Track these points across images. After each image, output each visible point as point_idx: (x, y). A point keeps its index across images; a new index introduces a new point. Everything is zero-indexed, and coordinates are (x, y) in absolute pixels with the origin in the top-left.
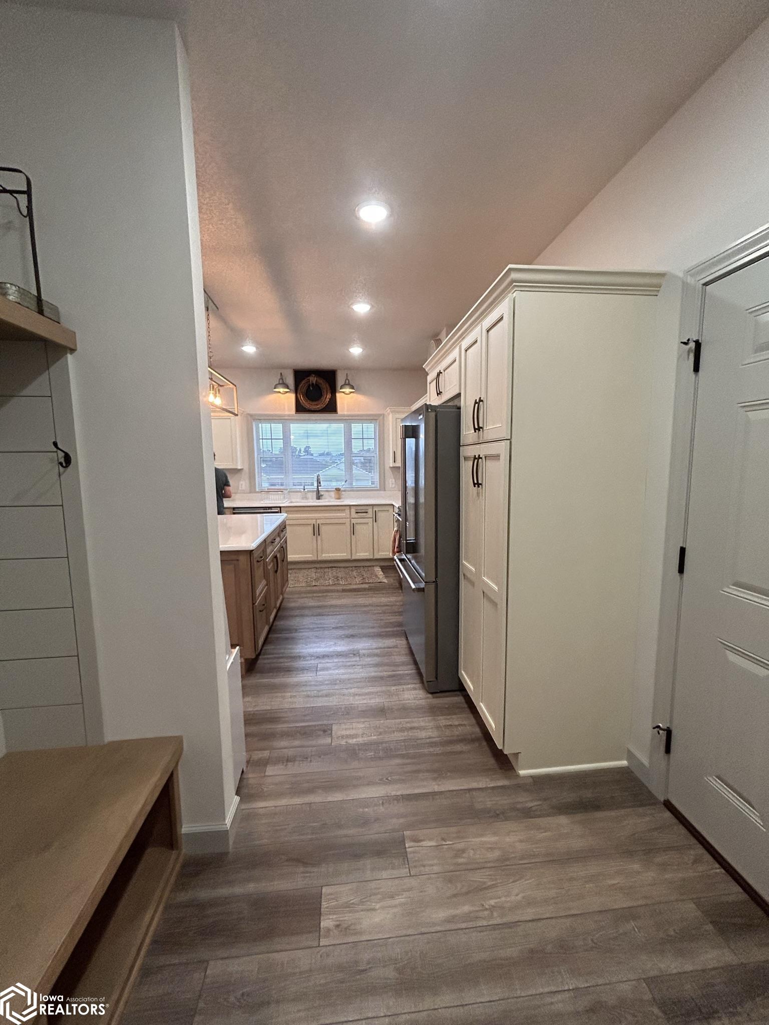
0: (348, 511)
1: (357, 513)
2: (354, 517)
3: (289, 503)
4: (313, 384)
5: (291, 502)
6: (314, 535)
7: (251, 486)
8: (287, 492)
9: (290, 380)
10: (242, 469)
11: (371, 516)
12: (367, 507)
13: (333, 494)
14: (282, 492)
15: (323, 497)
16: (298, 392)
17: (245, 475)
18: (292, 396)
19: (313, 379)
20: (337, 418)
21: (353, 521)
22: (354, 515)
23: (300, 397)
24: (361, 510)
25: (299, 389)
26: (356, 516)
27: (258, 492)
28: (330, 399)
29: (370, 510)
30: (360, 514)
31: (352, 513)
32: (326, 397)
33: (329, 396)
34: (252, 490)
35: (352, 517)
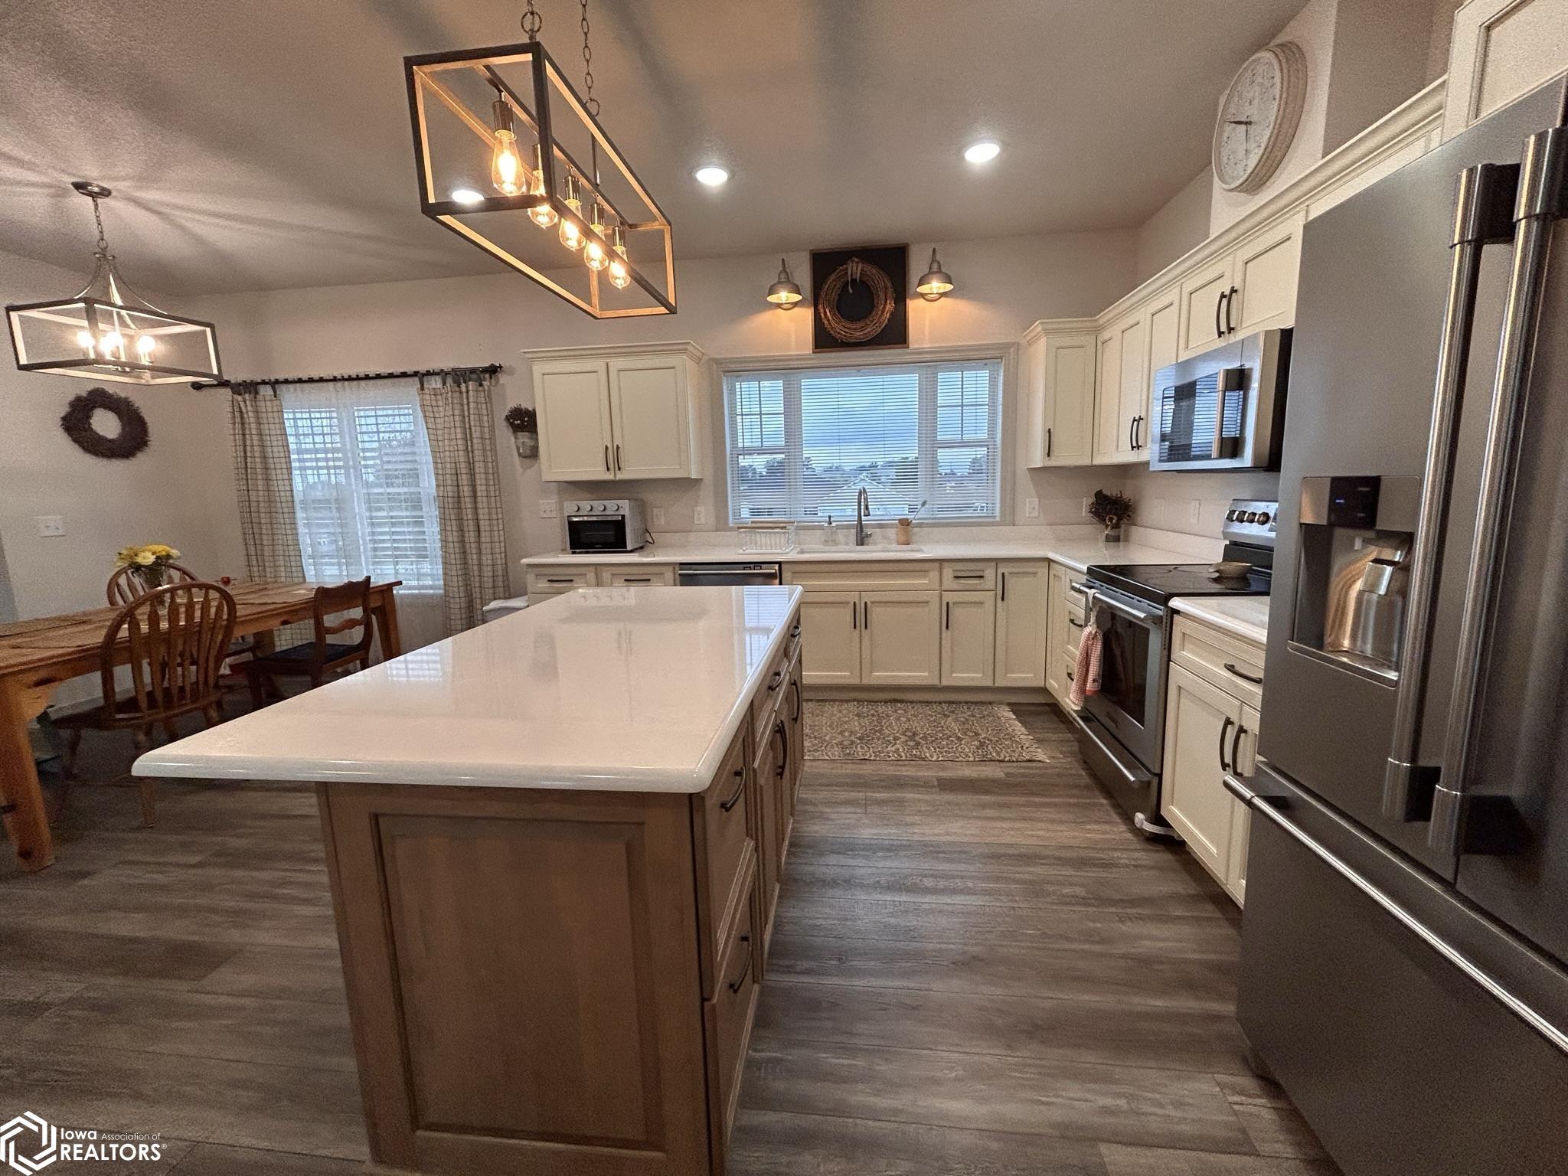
0: (934, 575)
1: (956, 577)
2: (948, 588)
3: (798, 553)
4: (854, 281)
5: (802, 552)
6: (855, 627)
7: (717, 518)
8: (793, 528)
9: (804, 275)
10: (702, 479)
11: (993, 588)
12: (980, 566)
13: (892, 533)
14: (782, 528)
15: (871, 540)
16: (821, 301)
17: (706, 492)
18: (807, 314)
19: (855, 269)
20: (907, 358)
21: (948, 597)
22: (949, 582)
23: (825, 312)
24: (969, 570)
25: (823, 294)
26: (955, 585)
27: (731, 529)
28: (892, 314)
29: (989, 573)
30: (963, 581)
31: (945, 579)
32: (884, 308)
33: (890, 306)
34: (721, 524)
35: (944, 588)
